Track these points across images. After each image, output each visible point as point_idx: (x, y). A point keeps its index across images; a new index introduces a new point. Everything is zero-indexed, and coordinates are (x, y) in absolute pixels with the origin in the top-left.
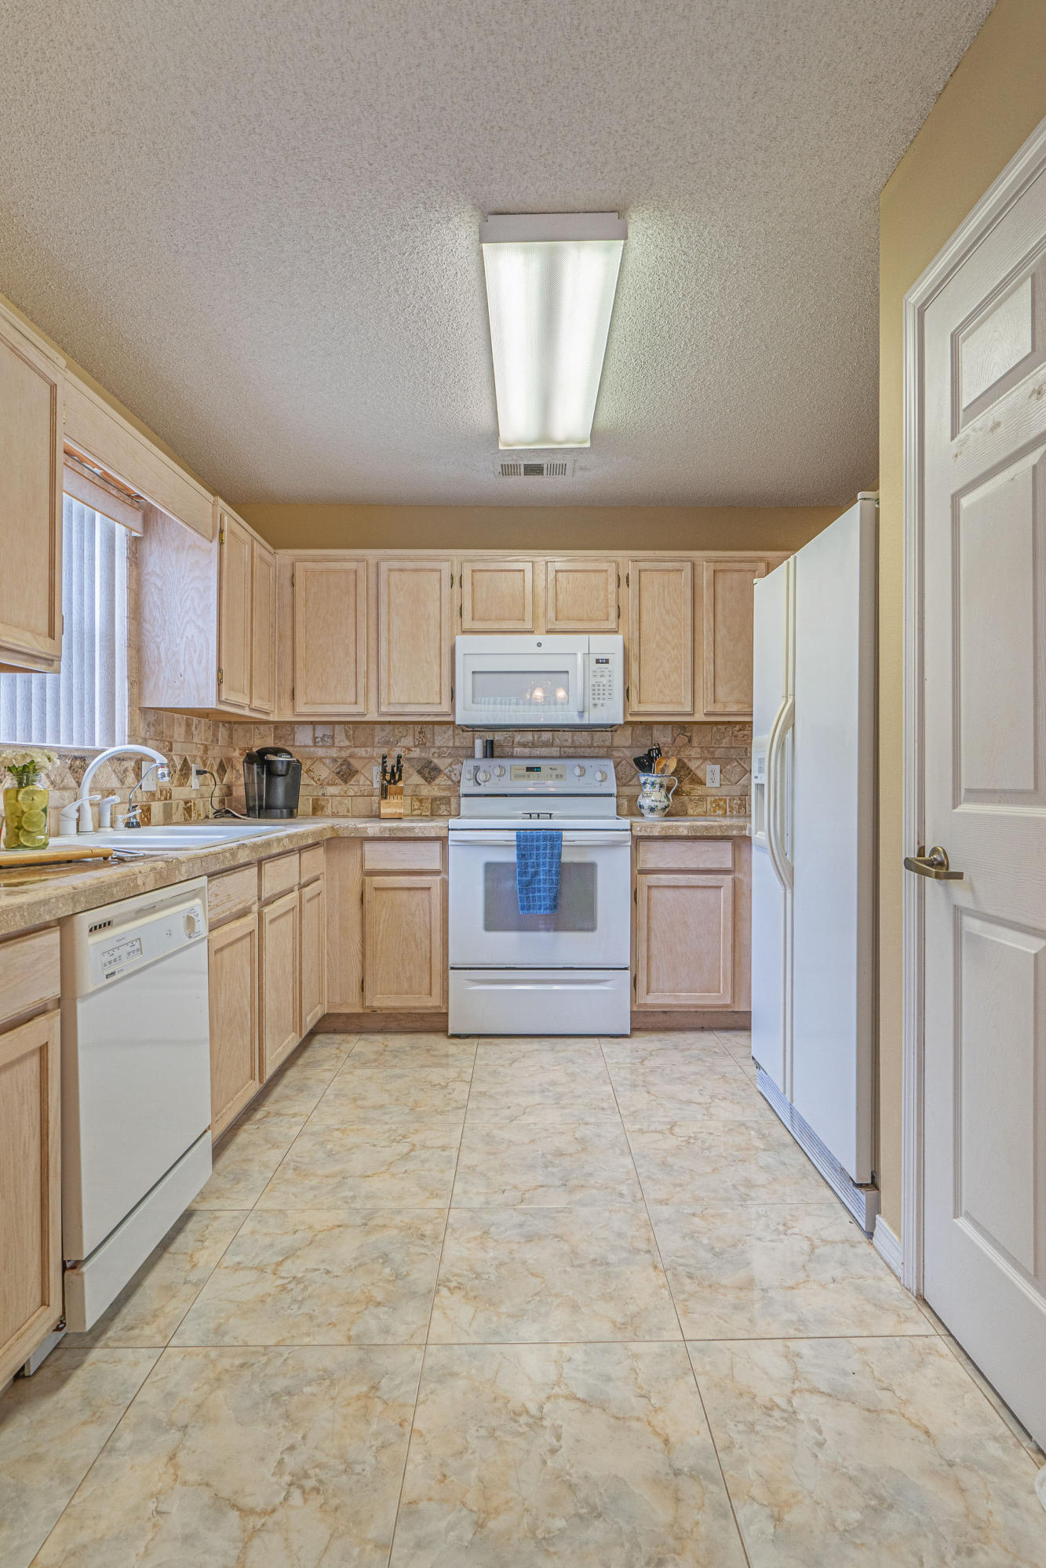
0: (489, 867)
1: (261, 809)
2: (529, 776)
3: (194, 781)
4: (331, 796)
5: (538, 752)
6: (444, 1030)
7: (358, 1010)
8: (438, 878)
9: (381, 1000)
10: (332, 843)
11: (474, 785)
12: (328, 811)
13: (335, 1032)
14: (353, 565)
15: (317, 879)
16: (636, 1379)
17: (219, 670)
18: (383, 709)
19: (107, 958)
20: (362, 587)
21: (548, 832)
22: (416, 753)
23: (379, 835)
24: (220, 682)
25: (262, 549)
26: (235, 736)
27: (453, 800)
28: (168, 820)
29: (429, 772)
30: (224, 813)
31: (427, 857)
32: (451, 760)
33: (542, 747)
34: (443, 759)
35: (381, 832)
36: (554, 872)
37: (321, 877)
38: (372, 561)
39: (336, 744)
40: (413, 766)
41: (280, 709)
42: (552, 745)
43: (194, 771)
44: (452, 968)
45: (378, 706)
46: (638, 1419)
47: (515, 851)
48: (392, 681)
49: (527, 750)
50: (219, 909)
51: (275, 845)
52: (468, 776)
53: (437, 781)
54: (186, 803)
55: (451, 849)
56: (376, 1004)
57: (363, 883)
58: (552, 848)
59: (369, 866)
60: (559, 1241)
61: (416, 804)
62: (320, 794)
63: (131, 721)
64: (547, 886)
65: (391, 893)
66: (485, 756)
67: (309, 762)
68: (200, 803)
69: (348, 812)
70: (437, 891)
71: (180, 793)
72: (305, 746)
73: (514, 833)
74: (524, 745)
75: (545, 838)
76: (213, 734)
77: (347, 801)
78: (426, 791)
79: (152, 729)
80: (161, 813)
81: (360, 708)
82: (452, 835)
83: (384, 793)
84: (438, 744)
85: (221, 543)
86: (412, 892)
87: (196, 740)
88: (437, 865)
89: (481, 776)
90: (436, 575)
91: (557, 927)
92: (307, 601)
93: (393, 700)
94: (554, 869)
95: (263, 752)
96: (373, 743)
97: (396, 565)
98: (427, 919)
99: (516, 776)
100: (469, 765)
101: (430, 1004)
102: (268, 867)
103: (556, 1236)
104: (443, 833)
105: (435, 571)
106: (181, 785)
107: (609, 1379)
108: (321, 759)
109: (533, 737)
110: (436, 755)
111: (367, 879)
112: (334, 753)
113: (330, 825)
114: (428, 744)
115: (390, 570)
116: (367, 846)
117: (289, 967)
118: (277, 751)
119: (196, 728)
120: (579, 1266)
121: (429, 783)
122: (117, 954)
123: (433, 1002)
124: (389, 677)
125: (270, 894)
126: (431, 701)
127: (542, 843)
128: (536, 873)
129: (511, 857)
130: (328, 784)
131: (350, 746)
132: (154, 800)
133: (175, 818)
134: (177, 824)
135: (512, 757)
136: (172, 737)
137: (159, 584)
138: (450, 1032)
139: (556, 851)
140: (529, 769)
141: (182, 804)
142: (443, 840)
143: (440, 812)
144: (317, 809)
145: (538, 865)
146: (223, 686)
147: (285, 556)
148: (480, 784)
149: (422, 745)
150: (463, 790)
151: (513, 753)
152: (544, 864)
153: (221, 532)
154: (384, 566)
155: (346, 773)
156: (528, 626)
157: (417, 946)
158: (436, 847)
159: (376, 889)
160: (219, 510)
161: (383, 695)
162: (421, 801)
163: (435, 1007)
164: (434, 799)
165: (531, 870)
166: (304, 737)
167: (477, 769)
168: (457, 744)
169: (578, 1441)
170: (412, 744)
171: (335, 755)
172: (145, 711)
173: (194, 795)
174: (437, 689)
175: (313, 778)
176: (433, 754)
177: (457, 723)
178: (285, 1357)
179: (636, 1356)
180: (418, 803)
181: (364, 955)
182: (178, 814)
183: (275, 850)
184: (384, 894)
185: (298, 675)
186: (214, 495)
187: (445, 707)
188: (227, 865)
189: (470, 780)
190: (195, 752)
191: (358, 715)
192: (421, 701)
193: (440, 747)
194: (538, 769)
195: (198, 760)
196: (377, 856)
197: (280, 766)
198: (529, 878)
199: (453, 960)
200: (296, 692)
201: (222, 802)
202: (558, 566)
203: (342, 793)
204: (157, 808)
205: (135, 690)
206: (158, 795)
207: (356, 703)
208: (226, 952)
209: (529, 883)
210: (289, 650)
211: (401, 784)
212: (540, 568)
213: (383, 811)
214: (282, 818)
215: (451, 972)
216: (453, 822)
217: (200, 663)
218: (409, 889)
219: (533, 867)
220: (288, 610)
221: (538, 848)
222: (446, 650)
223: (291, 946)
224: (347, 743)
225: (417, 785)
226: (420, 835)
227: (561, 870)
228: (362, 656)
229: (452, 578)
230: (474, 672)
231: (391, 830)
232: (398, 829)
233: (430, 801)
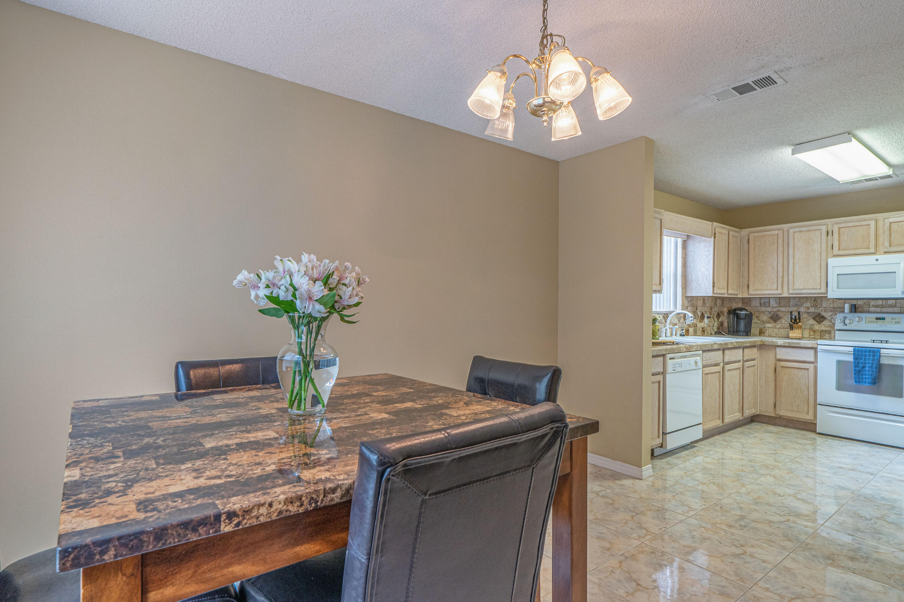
0: (839, 362)
1: (734, 332)
2: (877, 322)
3: (706, 320)
4: (768, 328)
5: (885, 310)
6: (814, 431)
7: (773, 415)
8: (812, 365)
9: (783, 412)
10: (762, 347)
11: (843, 325)
12: (767, 334)
13: (763, 423)
14: (776, 232)
15: (754, 360)
17: (714, 283)
18: (791, 292)
19: (673, 366)
20: (780, 241)
21: (872, 349)
22: (812, 310)
23: (783, 345)
24: (714, 287)
25: (734, 232)
26: (725, 302)
27: (832, 332)
28: (695, 334)
29: (819, 318)
30: (718, 333)
31: (806, 355)
32: (831, 313)
33: (888, 307)
34: (827, 313)
35: (784, 344)
36: (874, 367)
37: (756, 359)
38: (785, 229)
39: (771, 305)
40: (810, 316)
41: (742, 292)
42: (895, 306)
43: (706, 317)
44: (819, 404)
45: (788, 290)
47: (852, 356)
48: (795, 280)
49: (878, 309)
50: (707, 362)
51: (730, 344)
52: (839, 321)
53: (824, 323)
54: (703, 328)
55: (819, 353)
56: (781, 414)
57: (776, 364)
58: (874, 356)
59: (779, 357)
61: (812, 333)
62: (763, 327)
63: (682, 301)
64: (870, 373)
65: (789, 369)
66: (851, 312)
67: (757, 314)
68: (708, 329)
69: (776, 334)
70: (812, 370)
71: (700, 325)
72: (756, 306)
73: (853, 348)
74: (877, 307)
75: (870, 351)
76: (715, 303)
77: (776, 330)
78: (817, 327)
79: (690, 303)
80: (693, 332)
81: (779, 291)
82: (819, 347)
83: (791, 328)
84: (824, 305)
85: (715, 237)
86: (799, 370)
87: (707, 305)
88: (812, 359)
89: (847, 321)
90: (818, 233)
91: (878, 393)
92: (754, 249)
93: (795, 287)
94: (874, 366)
95: (735, 310)
96: (789, 305)
97: (797, 229)
98: (807, 382)
99: (869, 322)
100: (840, 316)
101: (808, 418)
102: (727, 352)
104: (815, 346)
105: (818, 230)
106: (701, 322)
108: (763, 312)
109: (883, 302)
110: (823, 311)
111: (778, 362)
112: (770, 309)
113: (761, 339)
114: (818, 306)
115: (794, 232)
116: (778, 349)
117: (737, 388)
118: (741, 309)
119: (707, 301)
121: (819, 323)
122: (676, 366)
123: (810, 417)
124: (794, 278)
125: (728, 361)
126: (816, 288)
127: (867, 353)
128: (864, 367)
129: (851, 358)
130: (767, 323)
131: (778, 307)
132: (690, 327)
133: (698, 334)
134: (698, 336)
135: (869, 312)
136: (697, 305)
137: (692, 254)
138: (818, 431)
139: (876, 358)
140: (877, 319)
141: (701, 329)
142: (815, 349)
143: (825, 337)
144: (761, 333)
145: (865, 363)
146: (715, 288)
147: (745, 232)
148: (846, 325)
149: (815, 306)
150: (837, 327)
151: (869, 310)
152: (869, 363)
153: (715, 234)
154: (791, 231)
155: (775, 318)
156: (873, 250)
157: (801, 393)
158: (812, 352)
159: (782, 367)
160: (714, 226)
161: (790, 286)
162: (814, 332)
163: (810, 420)
164: (822, 331)
165: (861, 365)
166: (756, 303)
167: (845, 318)
168: (835, 306)
170: (810, 306)
171: (770, 310)
172: (687, 297)
173: (706, 326)
174: (819, 282)
175: (759, 320)
176: (821, 310)
177: (828, 297)
180: (813, 333)
181: (776, 393)
182: (699, 332)
183: (730, 346)
184: (786, 369)
185: (750, 279)
186: (712, 222)
187: (823, 290)
188: (709, 348)
189: (841, 323)
190: (706, 310)
191: (778, 294)
192: (810, 287)
193: (825, 307)
194: (884, 319)
195: (708, 313)
196: (782, 353)
197: (742, 315)
198: (860, 368)
199: (819, 401)
200: (750, 285)
201: (718, 328)
202: (891, 220)
203: (773, 327)
204: (691, 330)
205: (684, 291)
206: (692, 325)
207: (777, 289)
208: (709, 375)
209: (859, 371)
210: (746, 269)
211: (800, 324)
212: (880, 223)
213: (790, 335)
214: (743, 336)
215: (818, 405)
216: (819, 342)
217: (706, 280)
218: (798, 368)
219: (862, 364)
220: (746, 253)
221: (865, 356)
222: (823, 264)
223: (738, 381)
224: (776, 305)
225: (813, 325)
226: (803, 346)
227: (880, 367)
228: (780, 269)
229: (828, 232)
230: (838, 275)
231: (789, 343)
232: (792, 343)
233: (819, 332)
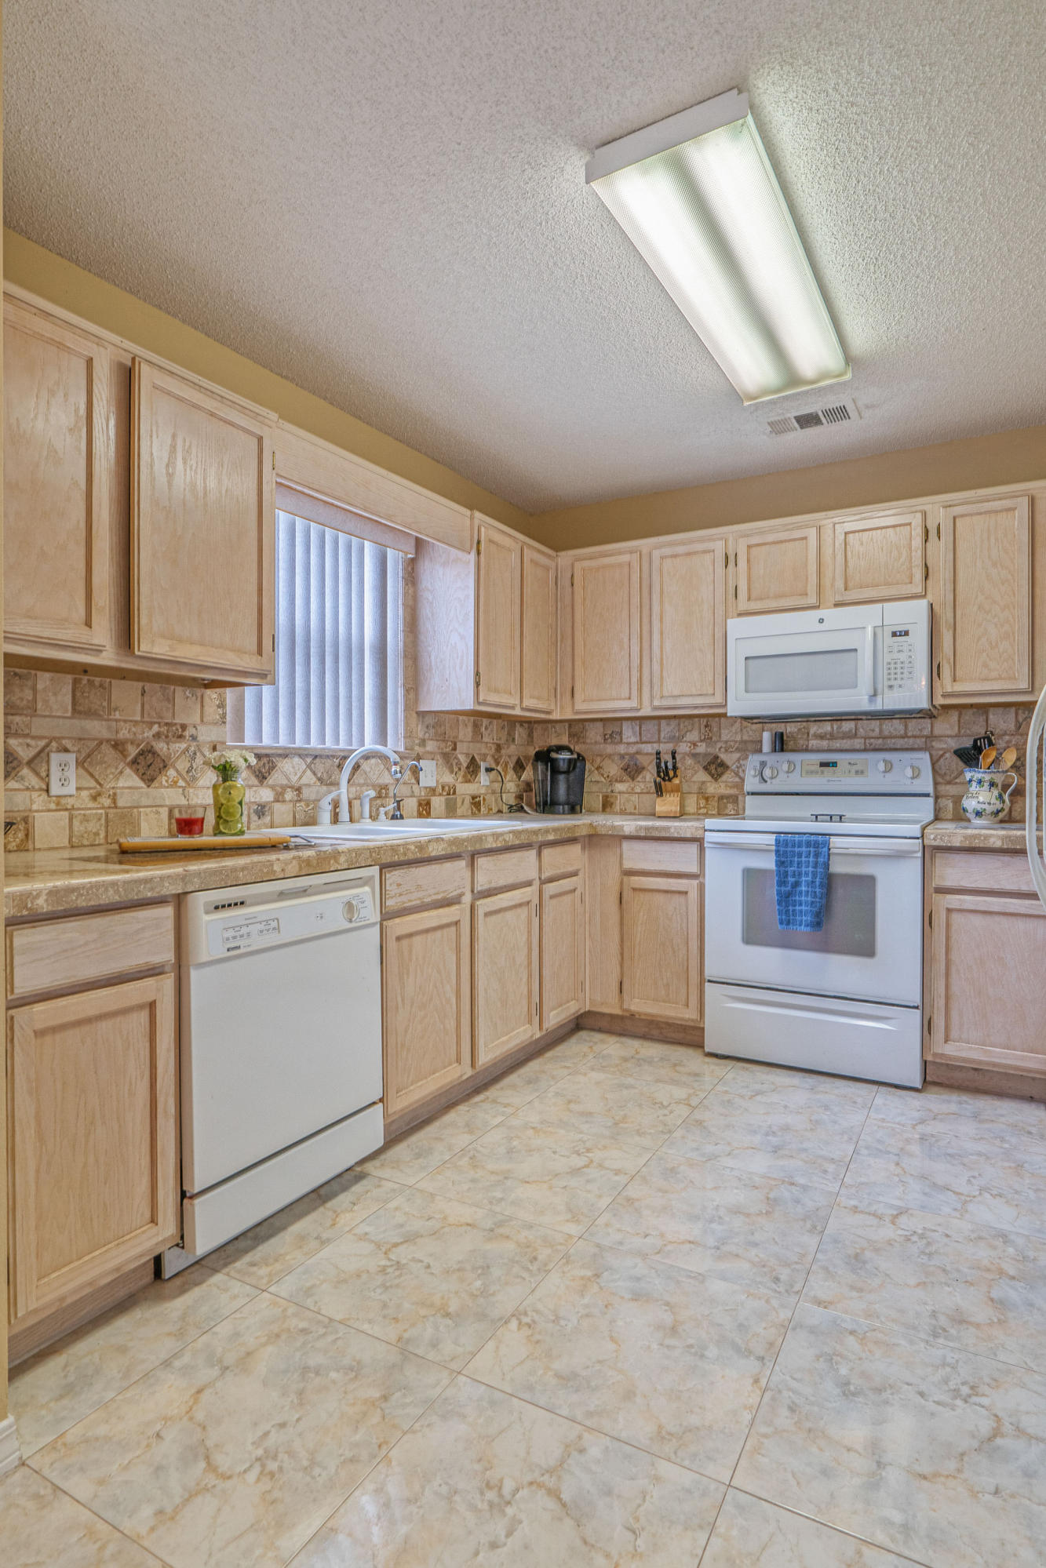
0: (749, 874)
2: (822, 772)
3: (484, 778)
4: (620, 793)
5: (837, 744)
6: (698, 1045)
7: (617, 1011)
8: (695, 882)
9: (639, 1005)
10: (593, 840)
11: (760, 782)
12: (617, 808)
13: (600, 1030)
14: (626, 558)
15: (575, 874)
16: (639, 1506)
17: (477, 674)
18: (656, 703)
19: (231, 933)
20: (635, 577)
21: (813, 838)
22: (702, 748)
23: (635, 834)
24: (477, 684)
25: (535, 552)
26: (535, 734)
27: (740, 798)
28: (451, 812)
29: (716, 767)
30: (517, 809)
31: (682, 859)
32: (738, 755)
33: (843, 738)
34: (730, 755)
35: (637, 831)
36: (817, 883)
37: (581, 874)
38: (645, 551)
39: (624, 740)
40: (699, 762)
41: (562, 708)
42: (855, 736)
43: (483, 769)
44: (709, 981)
45: (652, 701)
46: (608, 1556)
47: (773, 857)
48: (665, 674)
49: (824, 744)
51: (490, 839)
52: (752, 773)
53: (724, 778)
54: (474, 798)
55: (708, 853)
56: (633, 1008)
57: (622, 880)
58: (817, 855)
59: (628, 865)
60: (666, 1311)
61: (702, 803)
62: (609, 790)
63: (407, 724)
64: (809, 899)
65: (648, 896)
66: (774, 750)
67: (599, 760)
68: (491, 800)
69: (635, 809)
70: (693, 895)
71: (465, 789)
72: (596, 743)
73: (774, 837)
74: (822, 737)
75: (808, 844)
76: (509, 734)
77: (635, 798)
78: (712, 788)
79: (432, 731)
80: (443, 807)
81: (634, 704)
82: (710, 837)
83: (659, 791)
84: (724, 738)
85: (479, 553)
86: (669, 895)
87: (485, 739)
88: (694, 869)
89: (767, 773)
90: (708, 557)
91: (825, 947)
92: (584, 599)
93: (666, 694)
94: (818, 880)
95: (550, 750)
96: (659, 738)
97: (667, 551)
98: (684, 925)
99: (807, 772)
100: (754, 760)
101: (687, 1016)
102: (481, 861)
103: (667, 1304)
104: (698, 834)
105: (709, 551)
106: (468, 781)
107: (609, 1493)
108: (610, 756)
109: (832, 728)
110: (723, 750)
111: (625, 878)
112: (622, 749)
113: (589, 822)
114: (714, 739)
115: (662, 558)
116: (626, 845)
117: (521, 958)
118: (560, 749)
119: (486, 728)
120: (668, 1347)
121: (716, 780)
122: (244, 930)
123: (689, 1014)
124: (662, 671)
125: (486, 887)
126: (705, 692)
127: (804, 849)
128: (797, 884)
129: (769, 863)
130: (616, 781)
131: (637, 743)
132: (434, 795)
133: (459, 812)
134: (463, 817)
135: (807, 750)
136: (457, 737)
137: (430, 598)
138: (707, 1050)
139: (821, 860)
140: (823, 765)
141: (468, 800)
142: (699, 841)
143: (727, 811)
144: (607, 805)
145: (800, 874)
146: (480, 687)
147: (566, 557)
148: (766, 782)
149: (708, 739)
150: (747, 788)
151: (807, 746)
152: (807, 874)
153: (479, 542)
154: (656, 554)
155: (632, 770)
156: (812, 600)
157: (674, 952)
158: (693, 848)
159: (634, 889)
160: (476, 522)
161: (656, 688)
162: (707, 799)
163: (693, 1020)
164: (721, 798)
165: (791, 880)
166: (594, 734)
167: (763, 764)
168: (745, 738)
169: (526, 1547)
170: (697, 739)
171: (622, 752)
172: (422, 715)
173: (483, 791)
174: (711, 679)
175: (602, 775)
176: (720, 749)
177: (729, 715)
178: (338, 1336)
179: (657, 1479)
180: (704, 801)
181: (622, 954)
182: (465, 807)
184: (642, 895)
185: (577, 673)
186: (471, 508)
187: (718, 699)
189: (755, 776)
190: (484, 751)
191: (631, 710)
192: (694, 692)
193: (726, 742)
194: (834, 764)
195: (489, 758)
196: (637, 856)
197: (561, 763)
198: (789, 888)
199: (709, 972)
200: (575, 689)
201: (520, 797)
202: (849, 527)
203: (630, 790)
204: (437, 803)
205: (412, 696)
206: (440, 790)
207: (630, 698)
208: (417, 940)
209: (789, 895)
210: (569, 649)
211: (676, 781)
212: (827, 533)
213: (658, 809)
215: (707, 984)
216: (709, 823)
217: (461, 668)
218: (666, 892)
219: (794, 876)
220: (569, 609)
221: (800, 855)
222: (719, 635)
223: (525, 938)
224: (633, 739)
225: (703, 783)
226: (676, 835)
227: (829, 882)
228: (635, 649)
229: (727, 558)
230: (746, 658)
231: (647, 829)
232: (653, 828)
233: (716, 799)
